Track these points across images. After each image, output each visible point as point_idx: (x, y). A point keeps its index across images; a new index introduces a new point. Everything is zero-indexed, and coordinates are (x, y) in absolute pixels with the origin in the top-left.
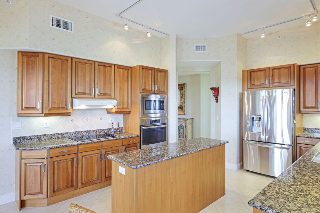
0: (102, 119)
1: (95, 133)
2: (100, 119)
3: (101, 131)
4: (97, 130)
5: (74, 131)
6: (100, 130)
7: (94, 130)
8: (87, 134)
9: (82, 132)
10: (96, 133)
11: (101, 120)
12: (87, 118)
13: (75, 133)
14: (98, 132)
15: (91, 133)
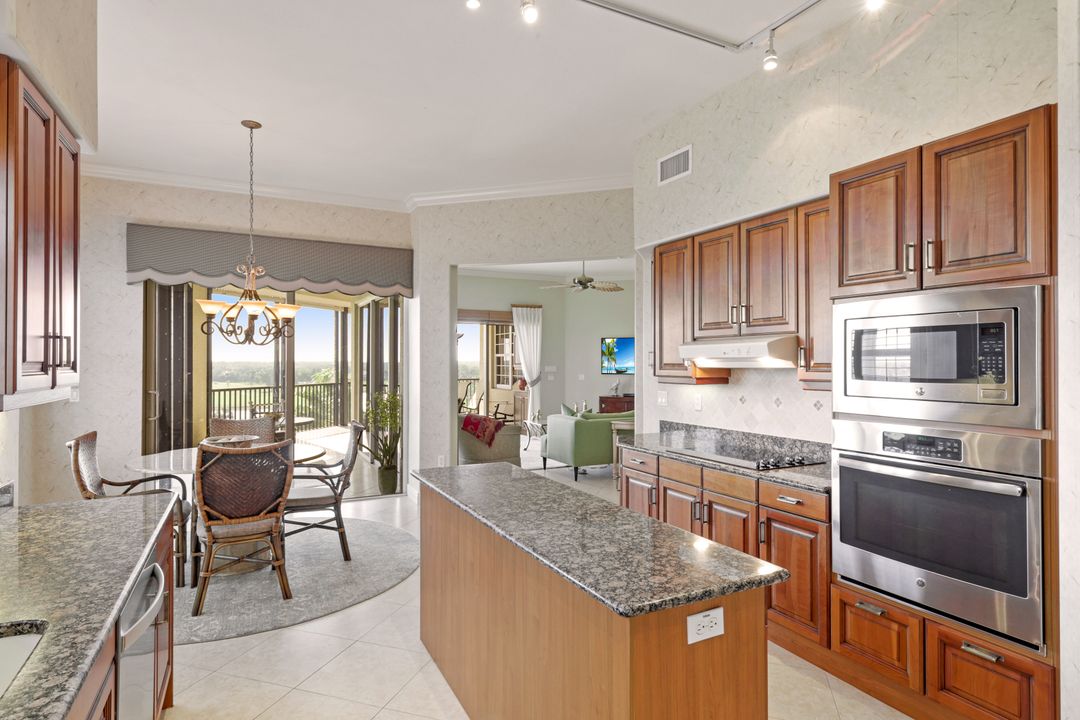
0: (821, 405)
1: (797, 450)
2: (815, 405)
3: (818, 449)
4: (803, 443)
5: (746, 430)
6: (814, 444)
7: (795, 438)
8: (776, 448)
9: (763, 437)
10: (801, 451)
11: (819, 409)
12: (778, 399)
13: (746, 435)
14: (805, 450)
15: (785, 449)
